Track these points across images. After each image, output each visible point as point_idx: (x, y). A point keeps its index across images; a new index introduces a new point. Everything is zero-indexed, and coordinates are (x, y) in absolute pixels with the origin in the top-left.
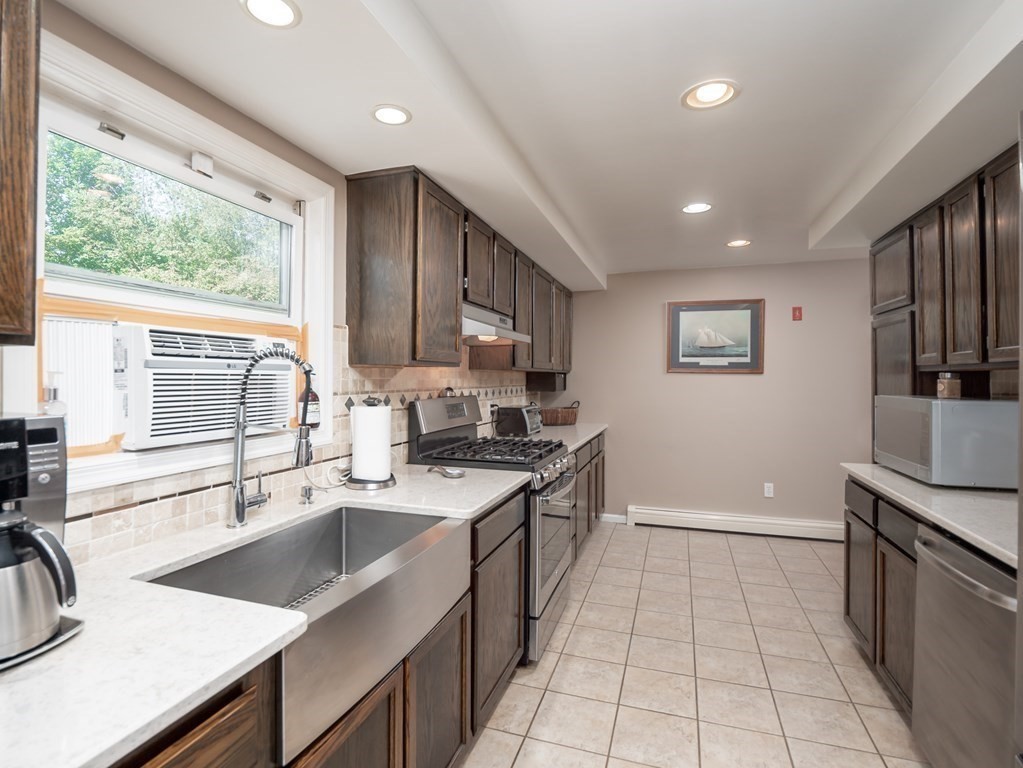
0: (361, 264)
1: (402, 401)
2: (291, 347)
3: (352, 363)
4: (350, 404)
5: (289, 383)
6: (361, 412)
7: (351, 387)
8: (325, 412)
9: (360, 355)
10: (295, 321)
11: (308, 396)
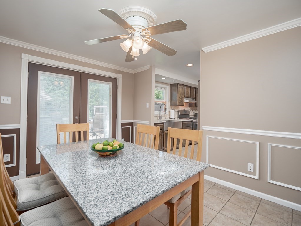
0: (172, 93)
1: (177, 110)
2: (164, 104)
3: (170, 105)
4: (170, 110)
5: (164, 107)
6: (171, 111)
7: (170, 108)
8: (168, 110)
9: (171, 105)
10: (164, 101)
11: (166, 109)
